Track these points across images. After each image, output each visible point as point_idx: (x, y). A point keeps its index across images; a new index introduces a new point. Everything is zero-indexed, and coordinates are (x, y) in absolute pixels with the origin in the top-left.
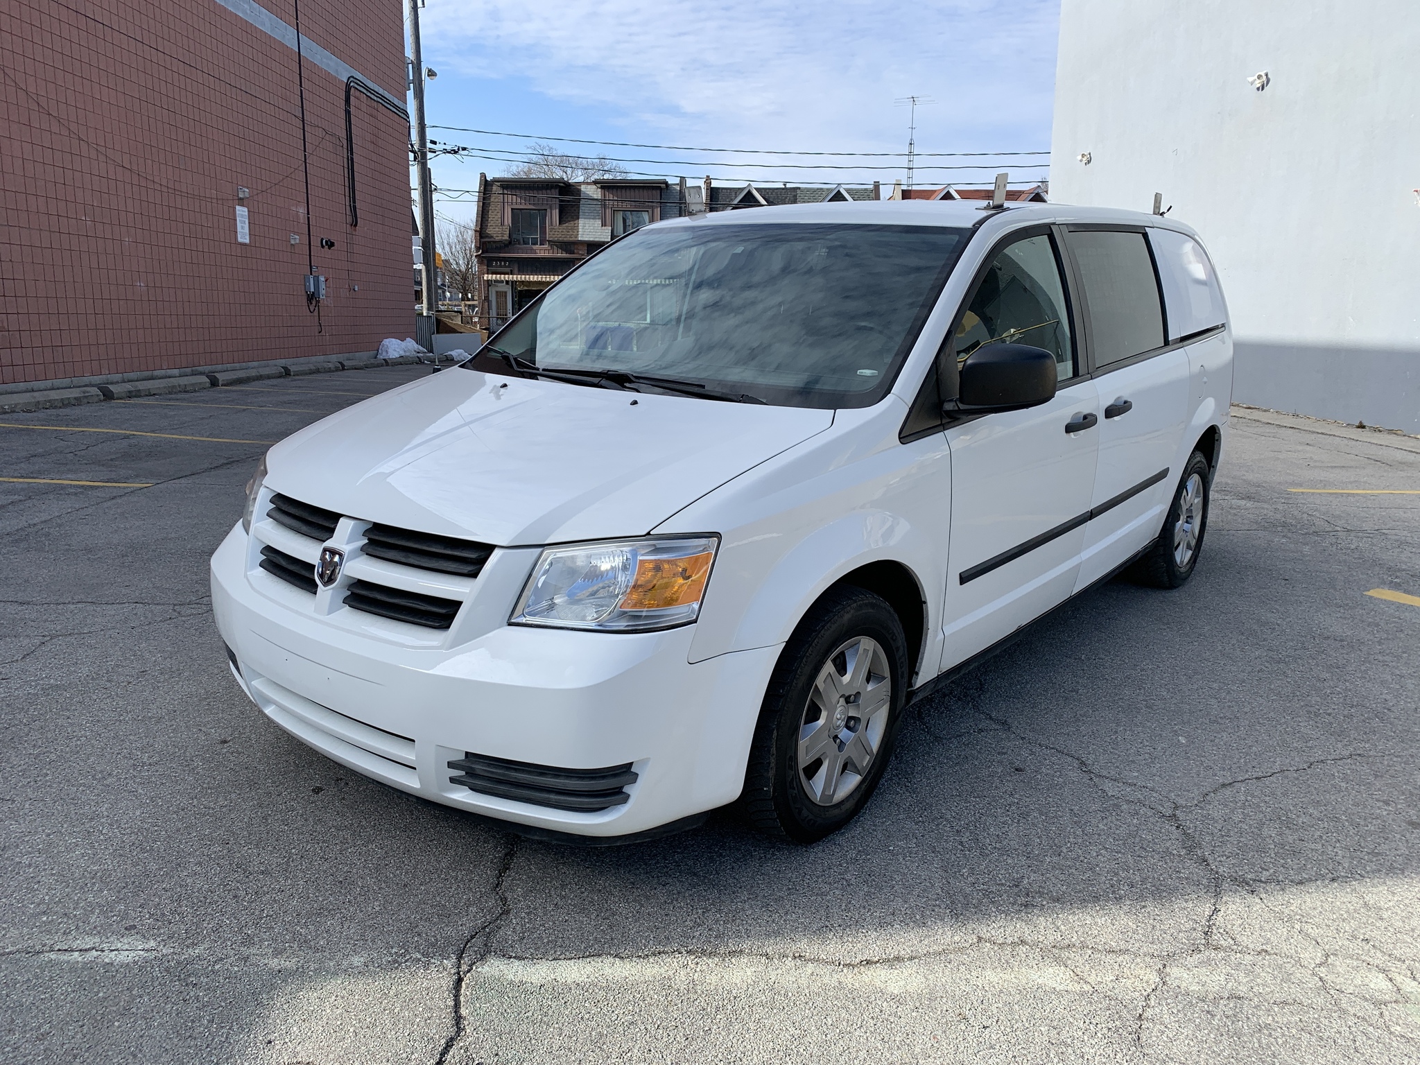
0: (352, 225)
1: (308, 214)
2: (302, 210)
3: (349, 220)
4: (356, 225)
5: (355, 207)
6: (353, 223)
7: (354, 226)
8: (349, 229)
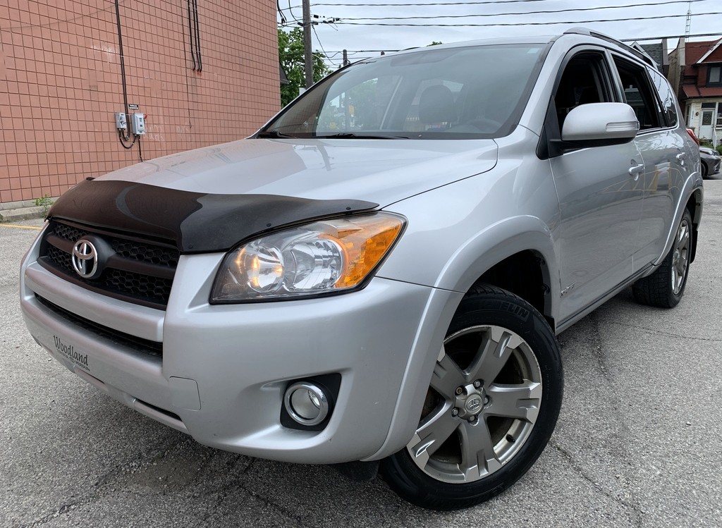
0: (194, 69)
1: (121, 54)
2: (111, 51)
3: (190, 65)
4: (200, 70)
5: (199, 55)
6: (197, 68)
7: (198, 70)
8: (190, 72)
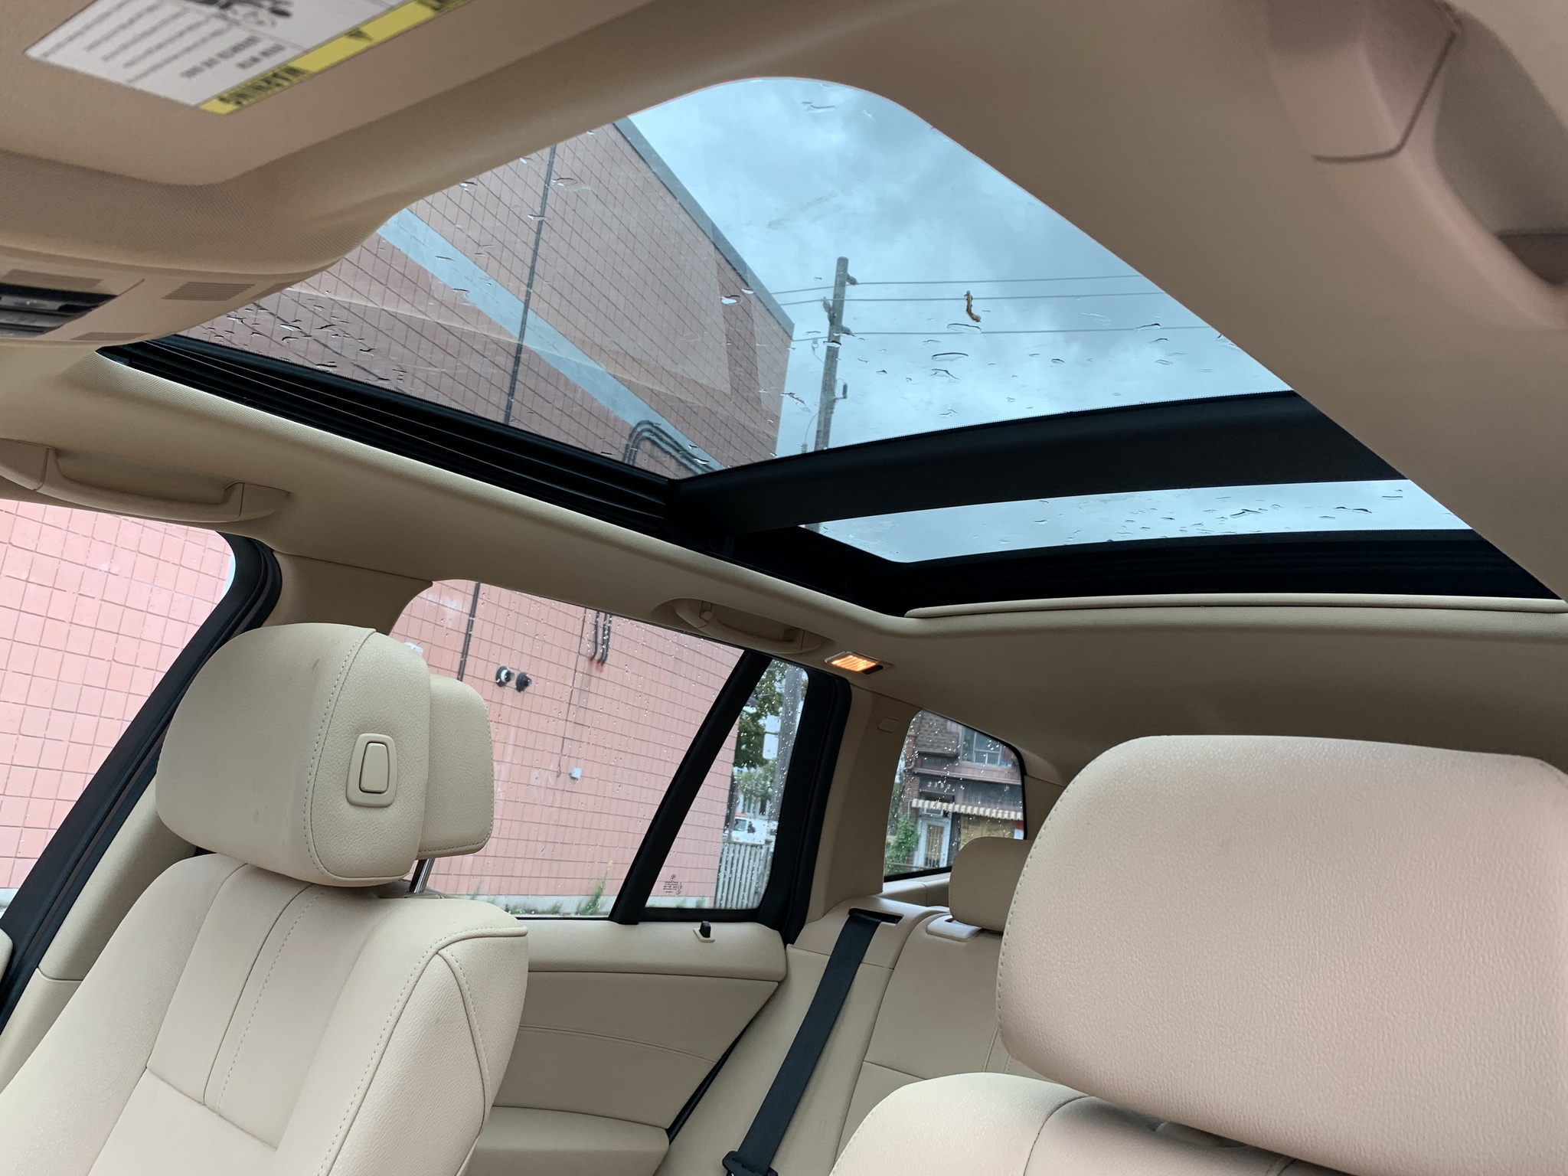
0: (592, 659)
1: (472, 614)
2: (456, 605)
3: (587, 647)
4: (602, 661)
5: (607, 631)
6: (597, 657)
7: (599, 661)
8: (583, 663)
